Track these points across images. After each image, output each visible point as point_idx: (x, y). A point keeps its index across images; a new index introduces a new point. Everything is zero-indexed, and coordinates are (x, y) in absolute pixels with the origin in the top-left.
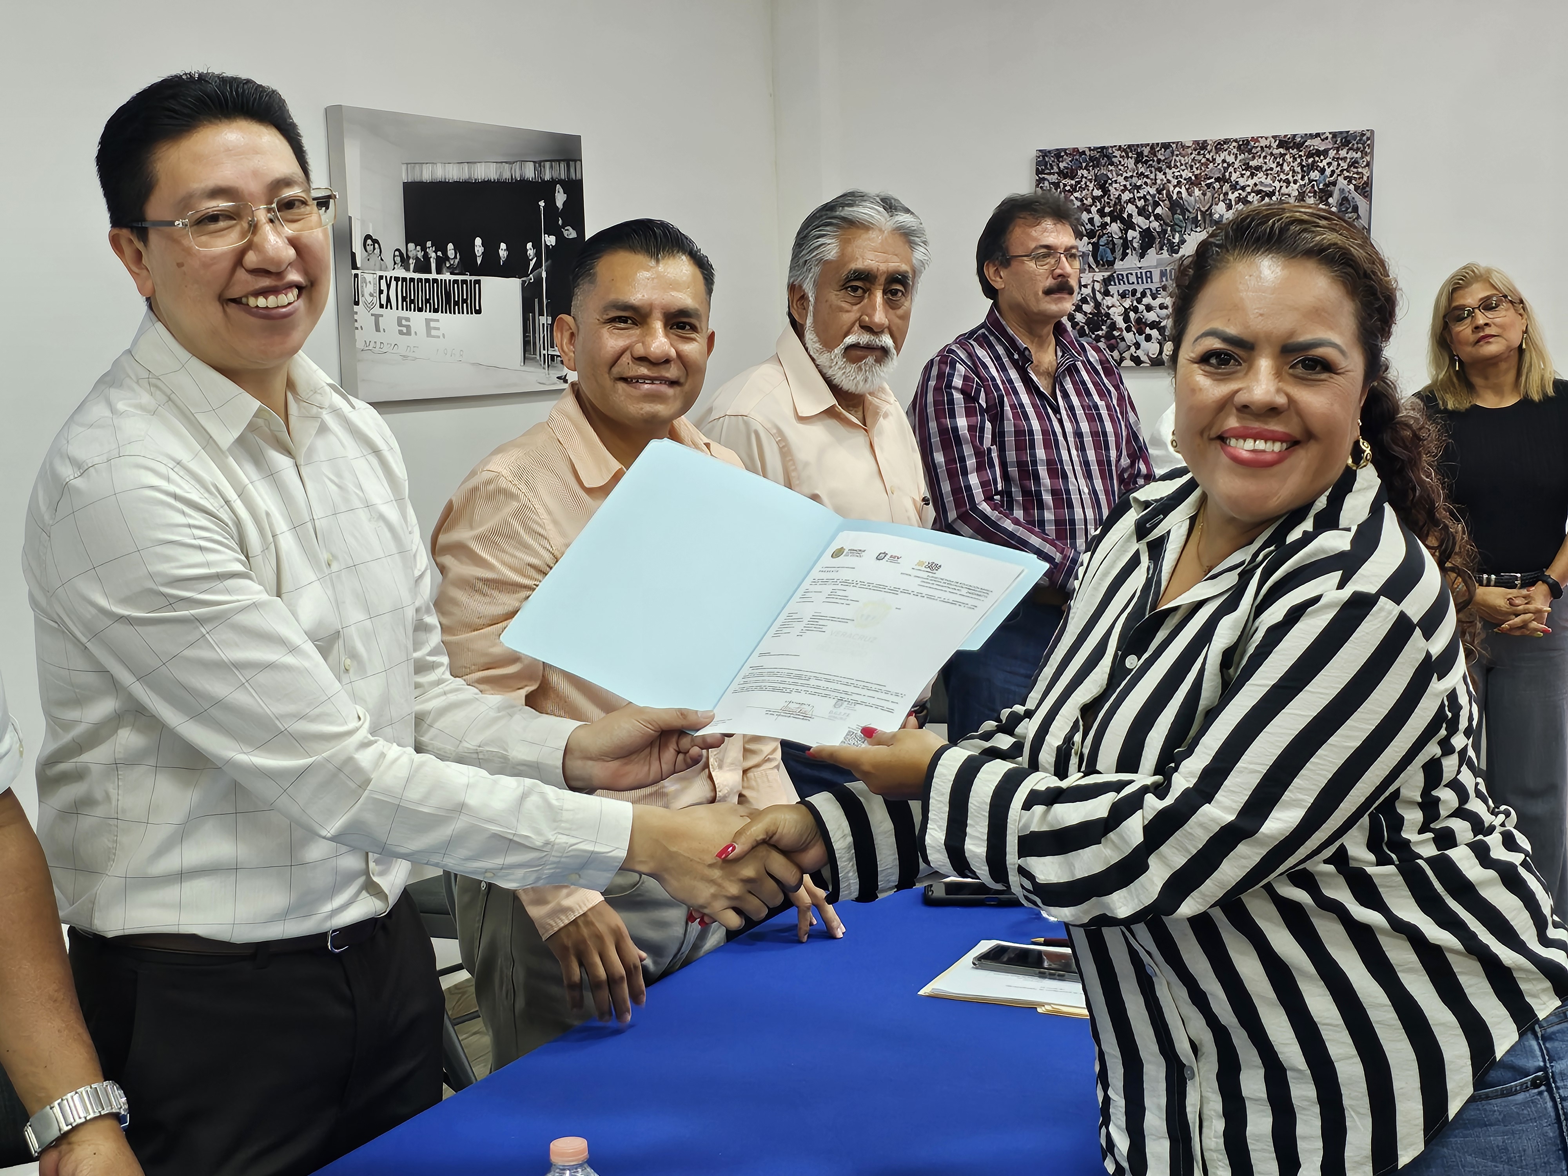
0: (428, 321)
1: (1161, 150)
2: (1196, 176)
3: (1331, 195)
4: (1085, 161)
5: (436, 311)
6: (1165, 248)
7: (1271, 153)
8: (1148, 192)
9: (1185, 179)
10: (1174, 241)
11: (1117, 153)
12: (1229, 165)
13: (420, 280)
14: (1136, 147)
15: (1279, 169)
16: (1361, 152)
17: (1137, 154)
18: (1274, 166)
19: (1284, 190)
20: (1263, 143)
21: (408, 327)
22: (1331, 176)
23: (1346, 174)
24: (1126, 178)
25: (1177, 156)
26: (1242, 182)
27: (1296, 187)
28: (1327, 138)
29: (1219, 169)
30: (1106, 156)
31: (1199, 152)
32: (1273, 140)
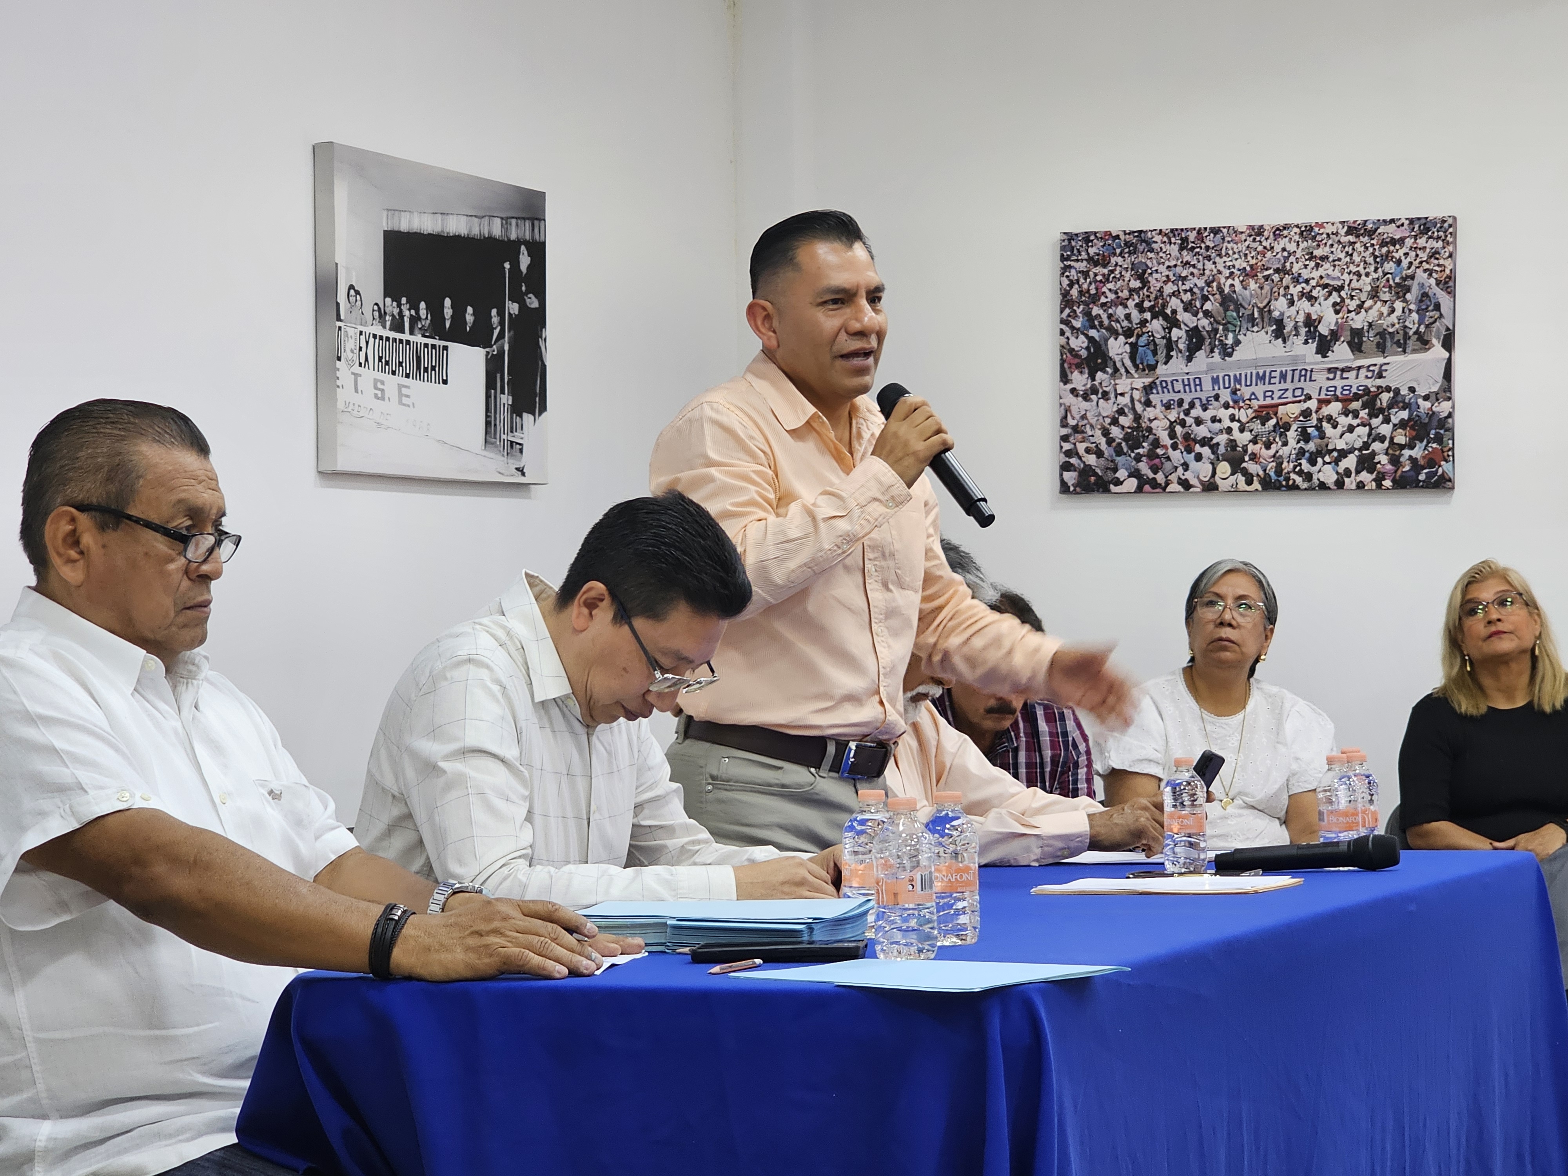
0: (400, 387)
1: (1209, 234)
2: (1251, 266)
3: (1408, 290)
4: (1119, 246)
5: (407, 376)
6: (1216, 350)
7: (1339, 241)
8: (1196, 285)
9: (1239, 270)
10: (1227, 342)
11: (1158, 238)
12: (1290, 254)
14: (1179, 231)
15: (1348, 259)
16: (1443, 240)
17: (1182, 239)
18: (1342, 255)
19: (1354, 284)
20: (1329, 229)
21: (382, 390)
22: (1409, 268)
23: (1425, 266)
24: (1169, 267)
25: (1229, 242)
26: (1305, 274)
27: (1368, 280)
29: (1279, 259)
30: (1144, 241)
31: (1254, 239)
32: (1340, 226)
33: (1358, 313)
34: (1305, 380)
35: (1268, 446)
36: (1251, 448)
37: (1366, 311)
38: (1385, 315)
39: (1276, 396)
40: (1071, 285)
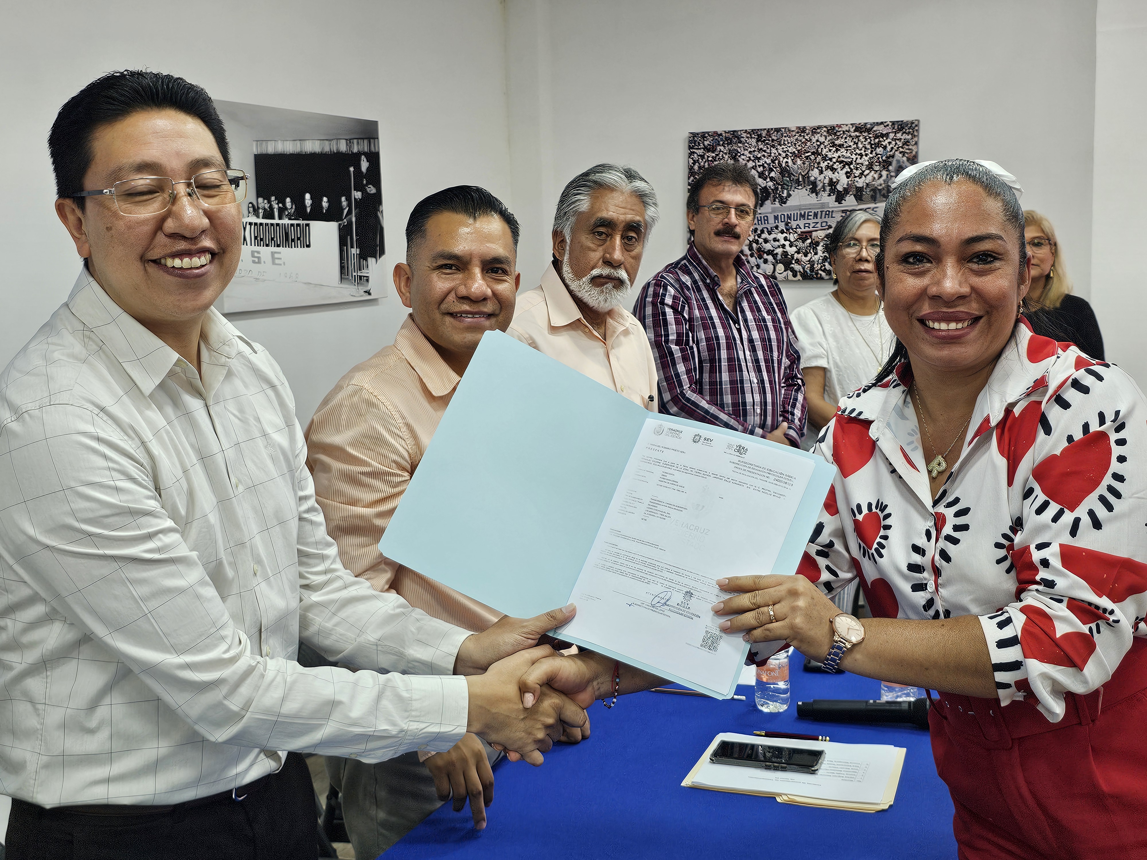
0: (273, 253)
1: (774, 132)
2: (798, 151)
3: (890, 164)
4: (722, 140)
5: (278, 246)
6: (777, 200)
7: (850, 136)
8: (766, 162)
9: (791, 153)
10: (783, 195)
11: (744, 135)
12: (821, 143)
13: (267, 224)
14: (757, 131)
15: (855, 146)
16: (912, 134)
17: (758, 135)
18: (851, 144)
19: (859, 161)
20: (845, 128)
21: (259, 258)
22: (891, 151)
23: (901, 150)
24: (750, 152)
25: (785, 137)
26: (830, 155)
27: (867, 158)
28: (888, 125)
29: (815, 147)
30: (736, 137)
31: (800, 135)
32: (851, 126)
33: (860, 178)
34: (828, 217)
35: (806, 256)
36: (796, 256)
37: (865, 177)
38: (876, 179)
39: (811, 227)
40: (694, 164)
